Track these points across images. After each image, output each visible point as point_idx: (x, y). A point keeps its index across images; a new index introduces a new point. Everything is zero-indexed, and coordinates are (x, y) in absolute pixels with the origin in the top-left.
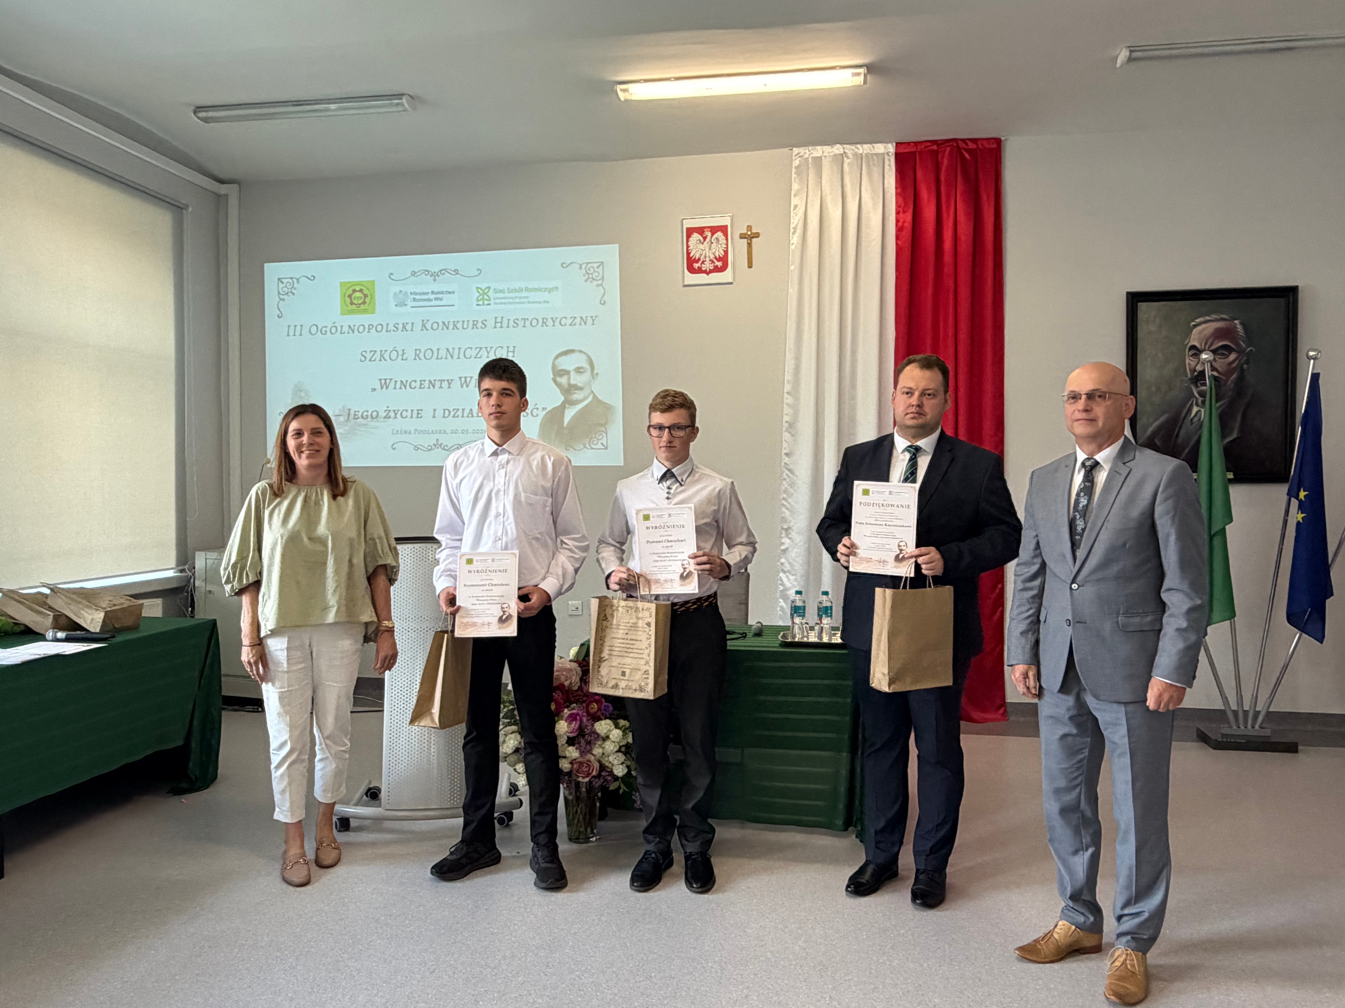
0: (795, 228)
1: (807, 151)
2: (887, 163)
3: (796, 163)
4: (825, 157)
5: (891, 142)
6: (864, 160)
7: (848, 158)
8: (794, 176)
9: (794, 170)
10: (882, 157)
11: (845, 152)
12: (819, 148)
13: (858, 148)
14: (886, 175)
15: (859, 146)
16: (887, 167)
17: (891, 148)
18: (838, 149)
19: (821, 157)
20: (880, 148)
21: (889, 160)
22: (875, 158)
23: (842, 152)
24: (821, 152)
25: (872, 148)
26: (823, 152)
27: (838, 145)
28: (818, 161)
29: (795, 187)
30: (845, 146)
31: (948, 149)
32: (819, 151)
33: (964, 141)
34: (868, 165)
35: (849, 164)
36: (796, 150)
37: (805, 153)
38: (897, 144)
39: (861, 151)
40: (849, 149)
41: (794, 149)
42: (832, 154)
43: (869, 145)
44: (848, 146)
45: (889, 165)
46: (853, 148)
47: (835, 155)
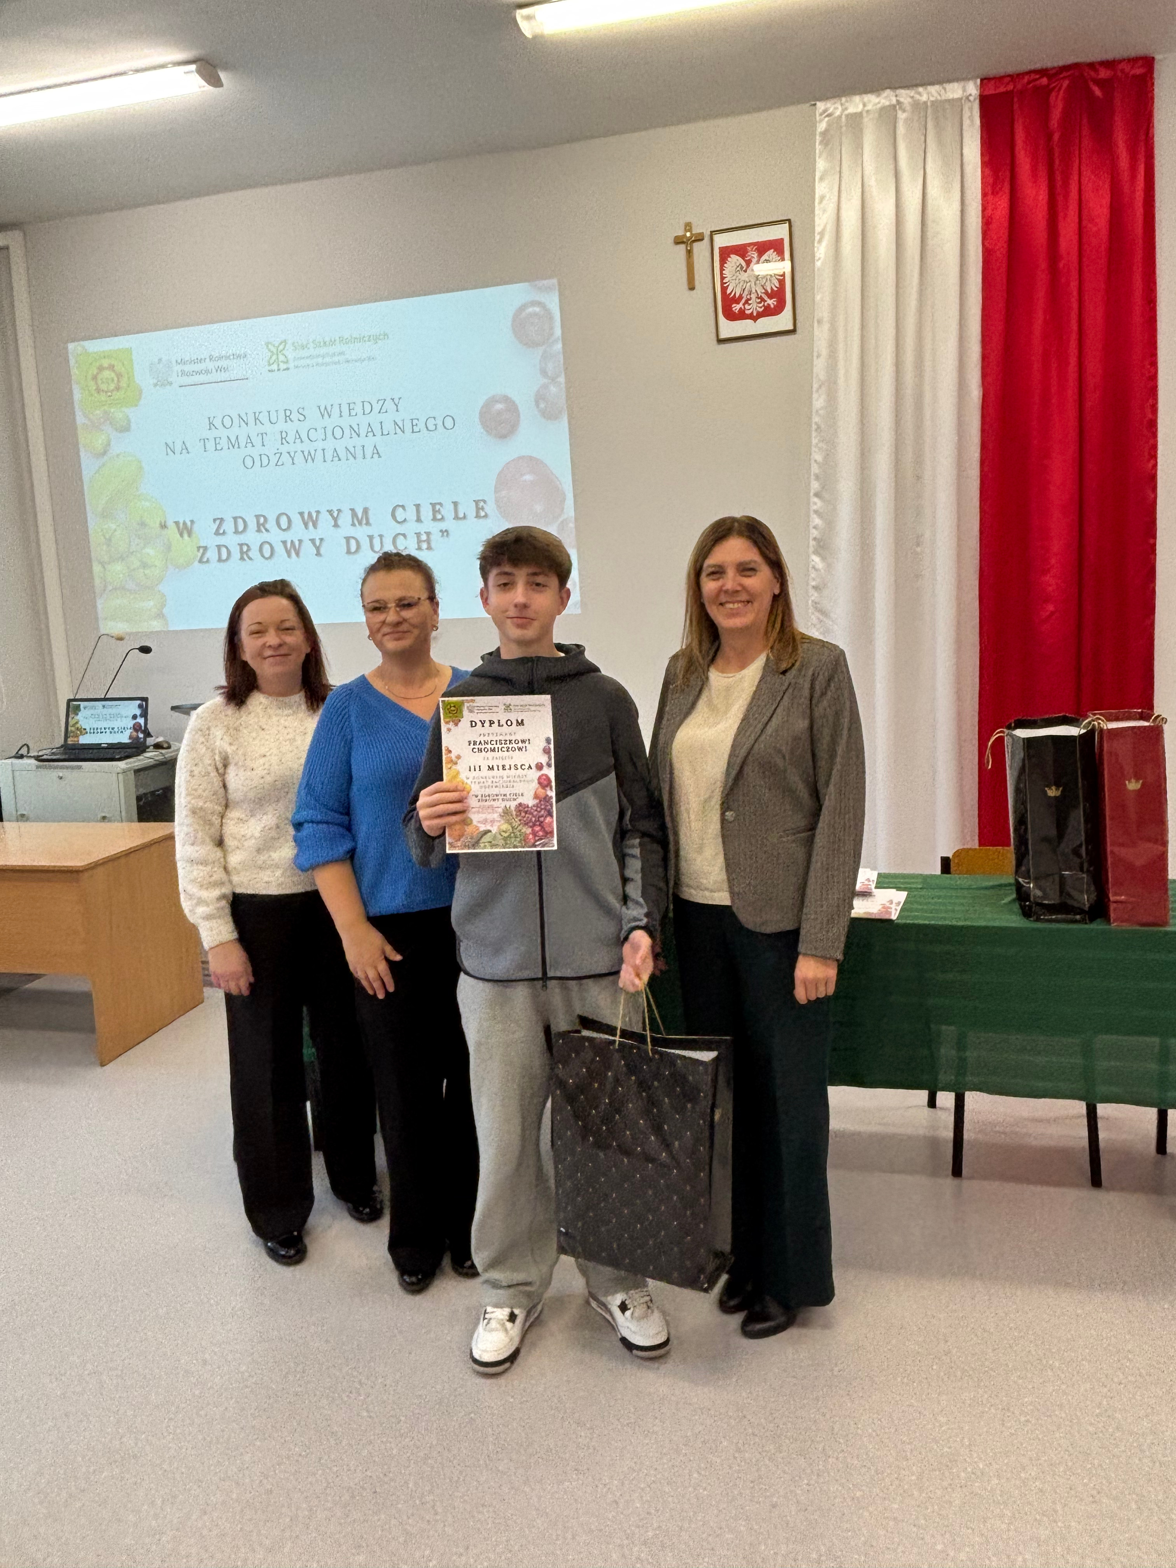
0: (822, 234)
1: (838, 105)
2: (966, 114)
3: (822, 126)
4: (868, 111)
5: (973, 78)
6: (929, 111)
7: (904, 111)
8: (818, 147)
9: (818, 138)
10: (957, 104)
11: (898, 102)
12: (857, 99)
13: (920, 94)
14: (965, 134)
15: (921, 89)
16: (966, 122)
17: (973, 89)
18: (886, 98)
19: (861, 114)
20: (954, 91)
21: (971, 109)
22: (947, 106)
23: (894, 101)
24: (861, 106)
25: (943, 91)
26: (864, 105)
27: (888, 92)
28: (856, 120)
29: (821, 165)
30: (899, 91)
31: (1066, 83)
32: (856, 104)
33: (1092, 66)
34: (936, 119)
35: (906, 120)
36: (821, 106)
37: (836, 108)
38: (982, 80)
39: (924, 98)
40: (905, 96)
41: (819, 104)
42: (879, 106)
43: (937, 87)
44: (902, 92)
45: (971, 118)
46: (912, 93)
47: (883, 108)
